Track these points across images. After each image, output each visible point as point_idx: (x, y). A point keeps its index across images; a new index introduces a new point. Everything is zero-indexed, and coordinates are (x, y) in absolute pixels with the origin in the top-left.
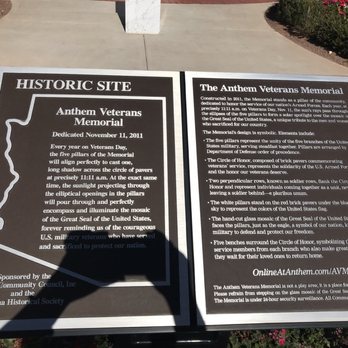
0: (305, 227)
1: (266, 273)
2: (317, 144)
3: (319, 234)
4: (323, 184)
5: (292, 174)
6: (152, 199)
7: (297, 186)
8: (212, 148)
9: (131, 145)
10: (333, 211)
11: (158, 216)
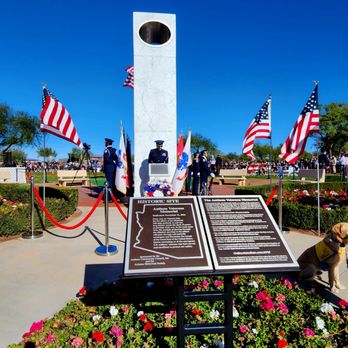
0: (251, 239)
1: (239, 253)
2: (251, 215)
3: (257, 241)
4: (255, 227)
5: (243, 224)
6: (192, 233)
7: (245, 228)
8: (211, 217)
9: (181, 218)
10: (260, 235)
11: (195, 238)
